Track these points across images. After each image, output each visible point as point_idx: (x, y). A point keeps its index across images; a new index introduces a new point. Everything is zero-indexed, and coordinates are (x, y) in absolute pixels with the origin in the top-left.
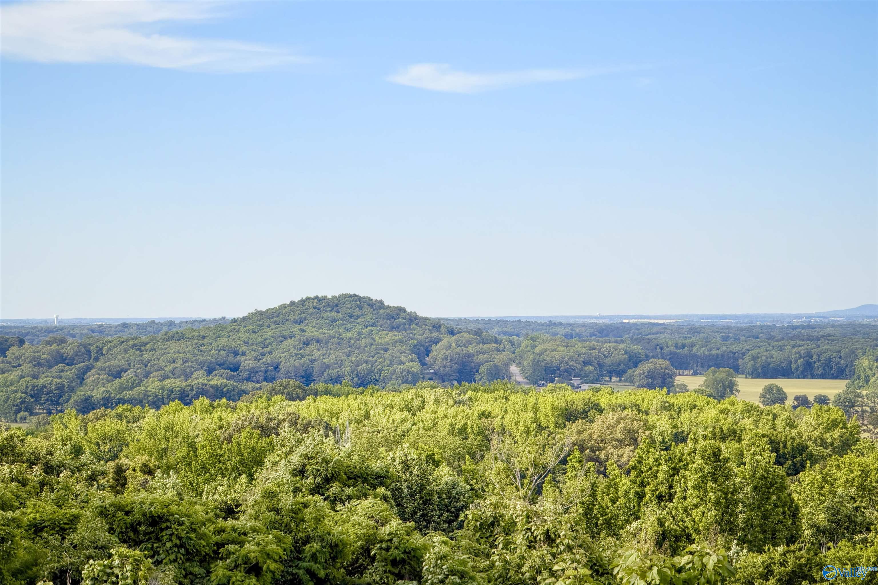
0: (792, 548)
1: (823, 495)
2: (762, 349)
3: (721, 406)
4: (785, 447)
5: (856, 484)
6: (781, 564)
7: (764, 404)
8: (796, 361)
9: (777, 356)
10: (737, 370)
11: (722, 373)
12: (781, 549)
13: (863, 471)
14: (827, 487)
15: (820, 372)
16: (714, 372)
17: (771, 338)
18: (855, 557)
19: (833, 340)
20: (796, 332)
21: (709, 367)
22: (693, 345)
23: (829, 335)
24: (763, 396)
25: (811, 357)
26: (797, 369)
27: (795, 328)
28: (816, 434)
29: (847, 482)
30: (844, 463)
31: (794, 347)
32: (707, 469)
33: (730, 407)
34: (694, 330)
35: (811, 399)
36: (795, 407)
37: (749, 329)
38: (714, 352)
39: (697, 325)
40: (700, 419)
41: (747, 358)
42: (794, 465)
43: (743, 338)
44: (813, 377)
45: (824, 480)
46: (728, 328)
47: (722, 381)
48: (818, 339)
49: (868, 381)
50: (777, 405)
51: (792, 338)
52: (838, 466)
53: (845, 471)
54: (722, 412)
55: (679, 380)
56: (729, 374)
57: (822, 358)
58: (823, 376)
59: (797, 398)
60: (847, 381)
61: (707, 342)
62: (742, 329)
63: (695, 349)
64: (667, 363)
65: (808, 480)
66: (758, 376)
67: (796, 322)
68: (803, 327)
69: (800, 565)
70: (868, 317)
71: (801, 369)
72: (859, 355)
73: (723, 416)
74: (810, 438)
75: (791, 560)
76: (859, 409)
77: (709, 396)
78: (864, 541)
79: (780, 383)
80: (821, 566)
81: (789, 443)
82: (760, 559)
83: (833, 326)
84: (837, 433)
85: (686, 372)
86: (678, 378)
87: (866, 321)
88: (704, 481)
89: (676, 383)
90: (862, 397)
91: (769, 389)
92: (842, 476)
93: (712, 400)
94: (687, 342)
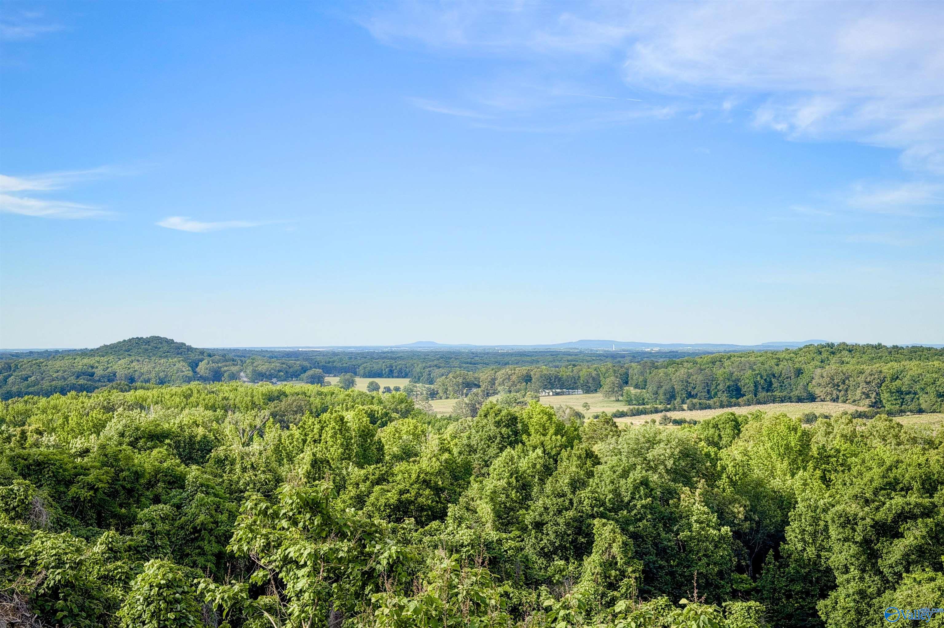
0: (378, 466)
1: (395, 439)
2: (368, 364)
3: (347, 393)
4: (378, 413)
5: (411, 433)
6: (373, 475)
7: (369, 391)
8: (385, 370)
9: (376, 367)
10: (355, 374)
11: (348, 376)
12: (372, 467)
13: (414, 426)
14: (397, 435)
15: (396, 375)
16: (344, 375)
17: (373, 358)
18: (409, 470)
19: (403, 359)
20: (385, 355)
21: (342, 373)
22: (334, 362)
23: (401, 357)
24: (368, 387)
25: (392, 367)
26: (385, 373)
27: (384, 353)
28: (393, 406)
29: (407, 432)
30: (406, 422)
31: (384, 362)
32: (337, 427)
33: (351, 393)
34: (335, 354)
35: (392, 388)
36: (384, 393)
37: (362, 354)
38: (344, 365)
39: (336, 351)
40: (336, 399)
41: (361, 368)
42: (382, 422)
43: (359, 358)
44: (393, 377)
45: (396, 431)
46: (352, 353)
47: (348, 380)
48: (396, 359)
49: (419, 379)
50: (375, 392)
51: (383, 358)
52: (403, 424)
53: (406, 426)
54: (347, 395)
55: (327, 379)
56: (351, 377)
57: (398, 368)
58: (398, 377)
59: (385, 388)
60: (409, 379)
61: (341, 360)
62: (358, 354)
63: (335, 364)
64: (321, 370)
65: (389, 431)
66: (366, 377)
67: (386, 350)
68: (388, 352)
69: (382, 474)
70: (420, 347)
71: (387, 373)
72: (416, 367)
73: (347, 397)
74: (390, 408)
75: (377, 472)
76: (415, 393)
77: (341, 388)
78: (414, 462)
79: (377, 380)
80: (393, 475)
81: (380, 412)
82: (363, 472)
83: (403, 352)
84: (403, 406)
85: (330, 375)
86: (326, 378)
87: (419, 350)
88: (335, 433)
89: (325, 381)
90: (416, 387)
91: (371, 383)
92: (404, 429)
93: (342, 390)
94: (331, 360)
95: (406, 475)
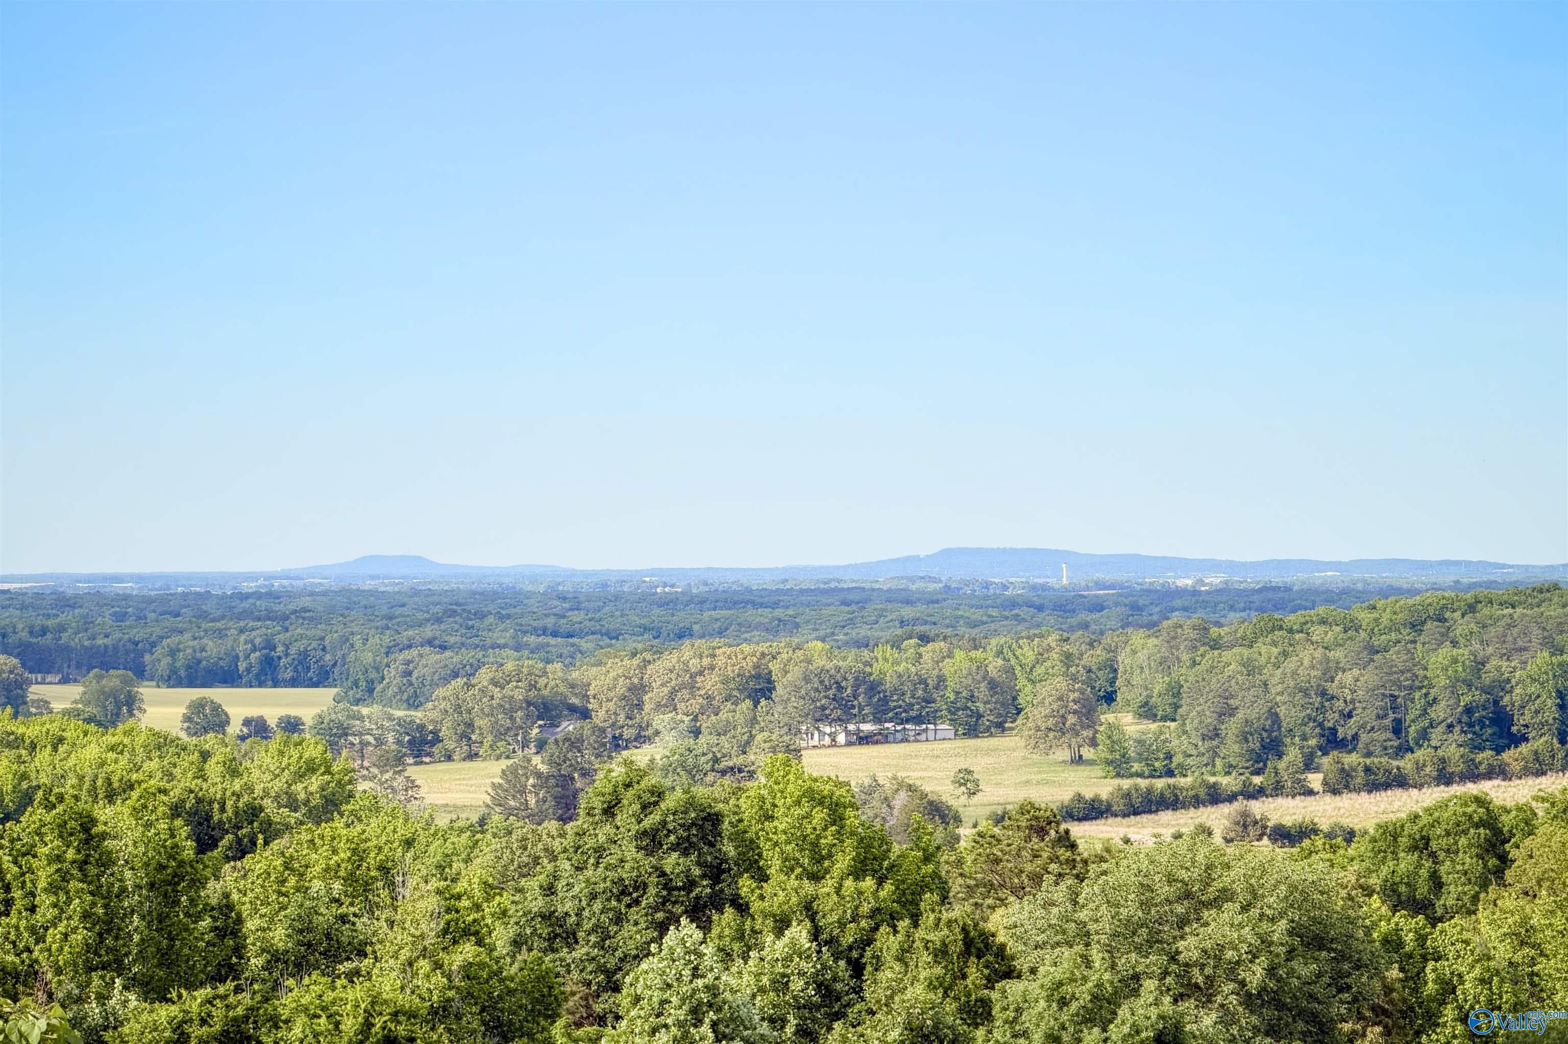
0: (221, 990)
1: (285, 895)
2: (187, 636)
3: (110, 739)
4: (223, 809)
5: (342, 873)
6: (203, 1022)
7: (189, 734)
8: (247, 657)
9: (213, 649)
10: (141, 673)
11: (113, 680)
12: (202, 994)
13: (354, 851)
14: (292, 881)
15: (289, 674)
16: (99, 678)
17: (203, 616)
18: (333, 1003)
19: (311, 619)
20: (246, 605)
21: (91, 668)
22: (62, 629)
23: (305, 610)
24: (187, 719)
25: (274, 648)
26: (248, 670)
27: (244, 597)
28: (278, 785)
29: (327, 870)
30: (322, 837)
31: (242, 631)
32: (71, 854)
33: (126, 741)
34: (64, 602)
35: (272, 722)
36: (243, 738)
37: (163, 600)
38: (100, 641)
39: (70, 592)
40: (71, 762)
41: (159, 651)
42: (239, 841)
43: (152, 616)
44: (276, 684)
45: (287, 866)
46: (126, 597)
47: (113, 694)
48: (286, 618)
49: (371, 691)
50: (211, 735)
51: (241, 616)
52: (312, 841)
53: (324, 851)
54: (112, 748)
55: (36, 691)
56: (126, 682)
57: (293, 651)
58: (294, 683)
59: (247, 722)
60: (333, 691)
61: (87, 623)
62: (150, 601)
63: (65, 636)
64: (15, 661)
65: (260, 868)
66: (179, 684)
67: (248, 587)
68: (258, 595)
69: (235, 1019)
70: (373, 577)
71: (255, 671)
72: (358, 645)
73: (111, 755)
74: (266, 791)
75: (218, 1013)
76: (356, 740)
77: (88, 721)
78: (353, 975)
79: (218, 694)
80: (275, 1022)
81: (229, 804)
82: (164, 1013)
83: (312, 594)
84: (315, 783)
85: (49, 678)
86: (34, 688)
87: (369, 585)
88: (65, 877)
89: (31, 697)
90: (361, 718)
91: (198, 707)
92: (318, 860)
93: (92, 727)
94: (50, 623)
95: (323, 1020)
